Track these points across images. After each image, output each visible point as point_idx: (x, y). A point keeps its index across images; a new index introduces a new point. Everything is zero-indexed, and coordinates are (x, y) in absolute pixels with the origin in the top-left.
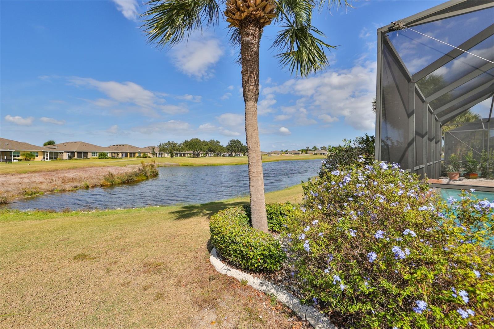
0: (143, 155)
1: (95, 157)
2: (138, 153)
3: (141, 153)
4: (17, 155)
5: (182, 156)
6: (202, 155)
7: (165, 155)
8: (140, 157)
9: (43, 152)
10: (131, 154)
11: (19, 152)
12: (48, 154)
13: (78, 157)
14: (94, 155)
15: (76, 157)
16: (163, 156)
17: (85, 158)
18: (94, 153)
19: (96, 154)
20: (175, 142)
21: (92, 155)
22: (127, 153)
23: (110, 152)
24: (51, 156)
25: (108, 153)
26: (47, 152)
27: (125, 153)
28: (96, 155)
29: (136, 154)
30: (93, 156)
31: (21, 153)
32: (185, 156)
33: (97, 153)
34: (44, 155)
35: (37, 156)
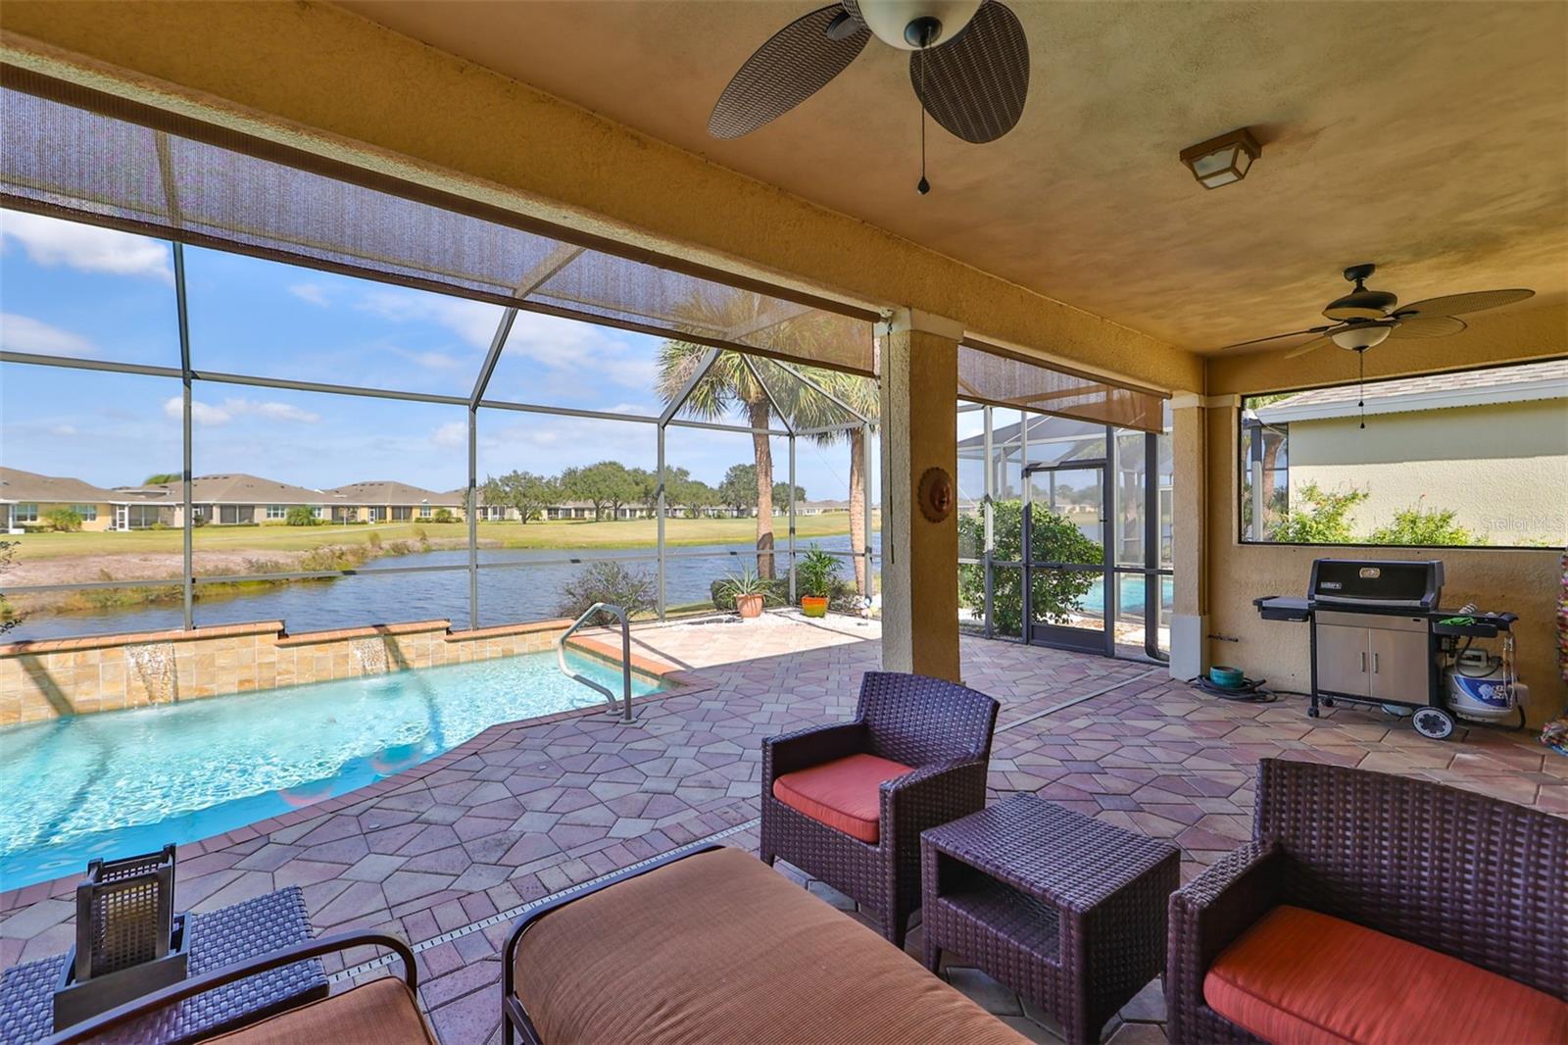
0: (438, 514)
1: (279, 519)
2: (421, 508)
3: (430, 508)
4: (29, 515)
5: (573, 515)
6: (644, 513)
7: (512, 514)
8: (428, 521)
9: (113, 505)
10: (397, 511)
11: (35, 506)
12: (126, 511)
13: (222, 521)
14: (276, 515)
15: (216, 520)
16: (506, 517)
17: (246, 522)
18: (276, 508)
19: (280, 512)
20: (536, 475)
21: (269, 515)
22: (385, 507)
23: (326, 506)
24: (133, 517)
25: (319, 509)
26: (122, 507)
27: (380, 507)
28: (282, 515)
29: (414, 511)
30: (272, 518)
31: (41, 509)
32: (583, 515)
33: (284, 507)
34: (113, 513)
35: (93, 517)
